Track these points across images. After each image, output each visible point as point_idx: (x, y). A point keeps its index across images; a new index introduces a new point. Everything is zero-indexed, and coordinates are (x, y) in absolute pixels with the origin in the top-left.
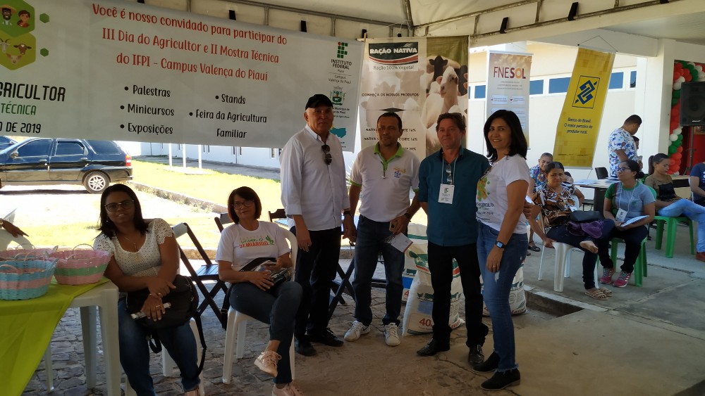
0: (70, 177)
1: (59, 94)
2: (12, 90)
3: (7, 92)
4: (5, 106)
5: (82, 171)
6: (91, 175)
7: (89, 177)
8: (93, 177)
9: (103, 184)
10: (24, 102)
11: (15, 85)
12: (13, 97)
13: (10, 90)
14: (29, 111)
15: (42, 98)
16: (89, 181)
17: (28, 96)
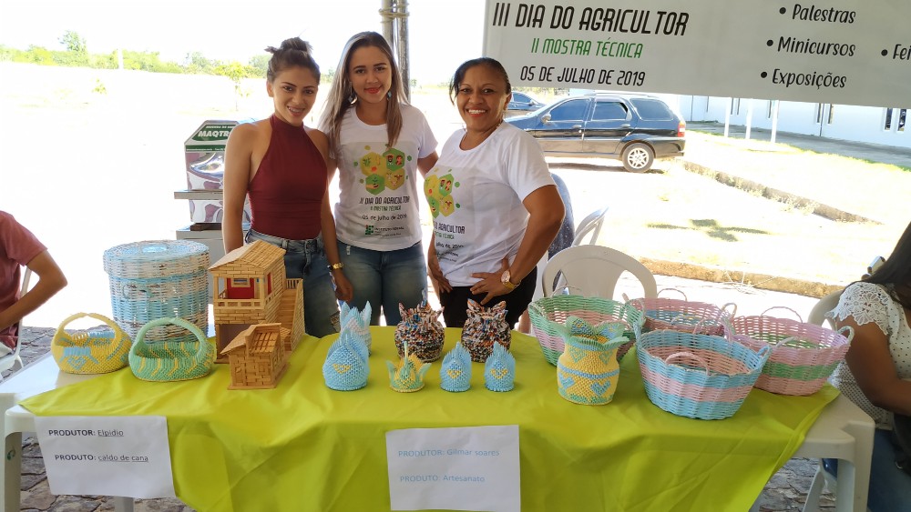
0: (605, 149)
1: (677, 23)
2: (614, 20)
3: (608, 23)
4: (602, 45)
5: (623, 141)
6: (632, 148)
7: (630, 150)
8: (634, 150)
9: (645, 159)
10: (629, 38)
11: (620, 11)
12: (615, 30)
13: (611, 20)
14: (632, 53)
15: (653, 31)
16: (629, 155)
17: (635, 28)
